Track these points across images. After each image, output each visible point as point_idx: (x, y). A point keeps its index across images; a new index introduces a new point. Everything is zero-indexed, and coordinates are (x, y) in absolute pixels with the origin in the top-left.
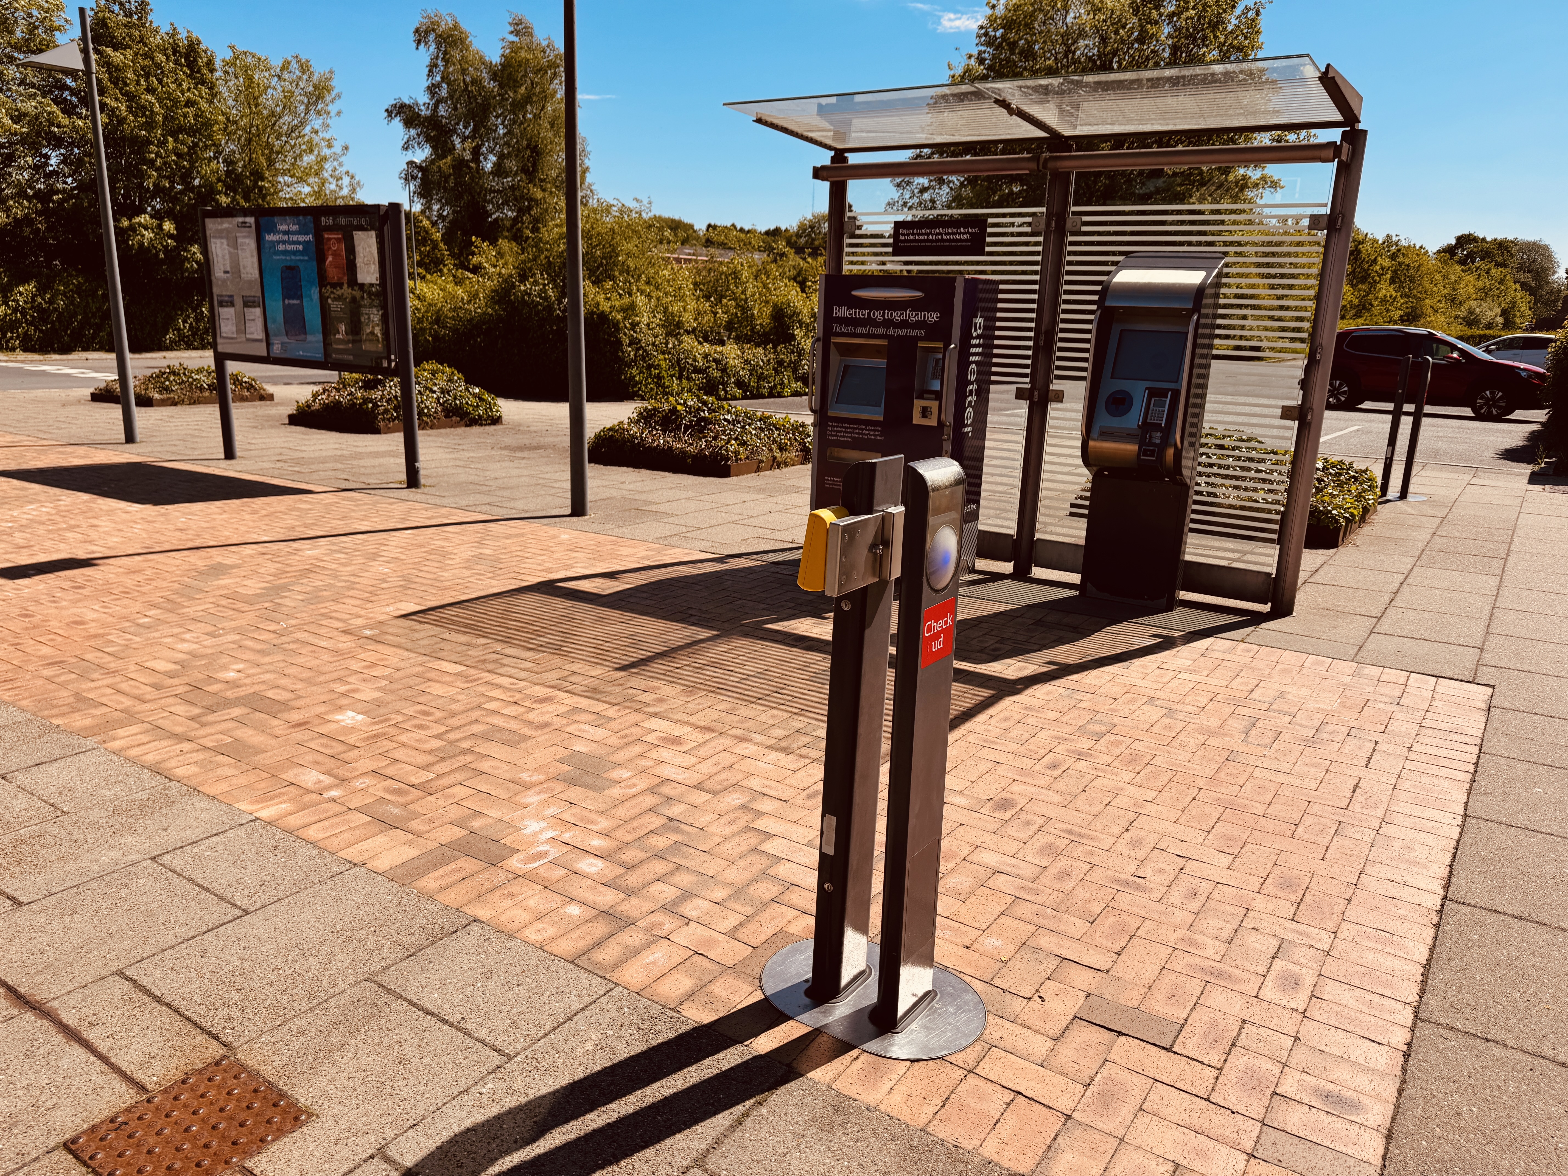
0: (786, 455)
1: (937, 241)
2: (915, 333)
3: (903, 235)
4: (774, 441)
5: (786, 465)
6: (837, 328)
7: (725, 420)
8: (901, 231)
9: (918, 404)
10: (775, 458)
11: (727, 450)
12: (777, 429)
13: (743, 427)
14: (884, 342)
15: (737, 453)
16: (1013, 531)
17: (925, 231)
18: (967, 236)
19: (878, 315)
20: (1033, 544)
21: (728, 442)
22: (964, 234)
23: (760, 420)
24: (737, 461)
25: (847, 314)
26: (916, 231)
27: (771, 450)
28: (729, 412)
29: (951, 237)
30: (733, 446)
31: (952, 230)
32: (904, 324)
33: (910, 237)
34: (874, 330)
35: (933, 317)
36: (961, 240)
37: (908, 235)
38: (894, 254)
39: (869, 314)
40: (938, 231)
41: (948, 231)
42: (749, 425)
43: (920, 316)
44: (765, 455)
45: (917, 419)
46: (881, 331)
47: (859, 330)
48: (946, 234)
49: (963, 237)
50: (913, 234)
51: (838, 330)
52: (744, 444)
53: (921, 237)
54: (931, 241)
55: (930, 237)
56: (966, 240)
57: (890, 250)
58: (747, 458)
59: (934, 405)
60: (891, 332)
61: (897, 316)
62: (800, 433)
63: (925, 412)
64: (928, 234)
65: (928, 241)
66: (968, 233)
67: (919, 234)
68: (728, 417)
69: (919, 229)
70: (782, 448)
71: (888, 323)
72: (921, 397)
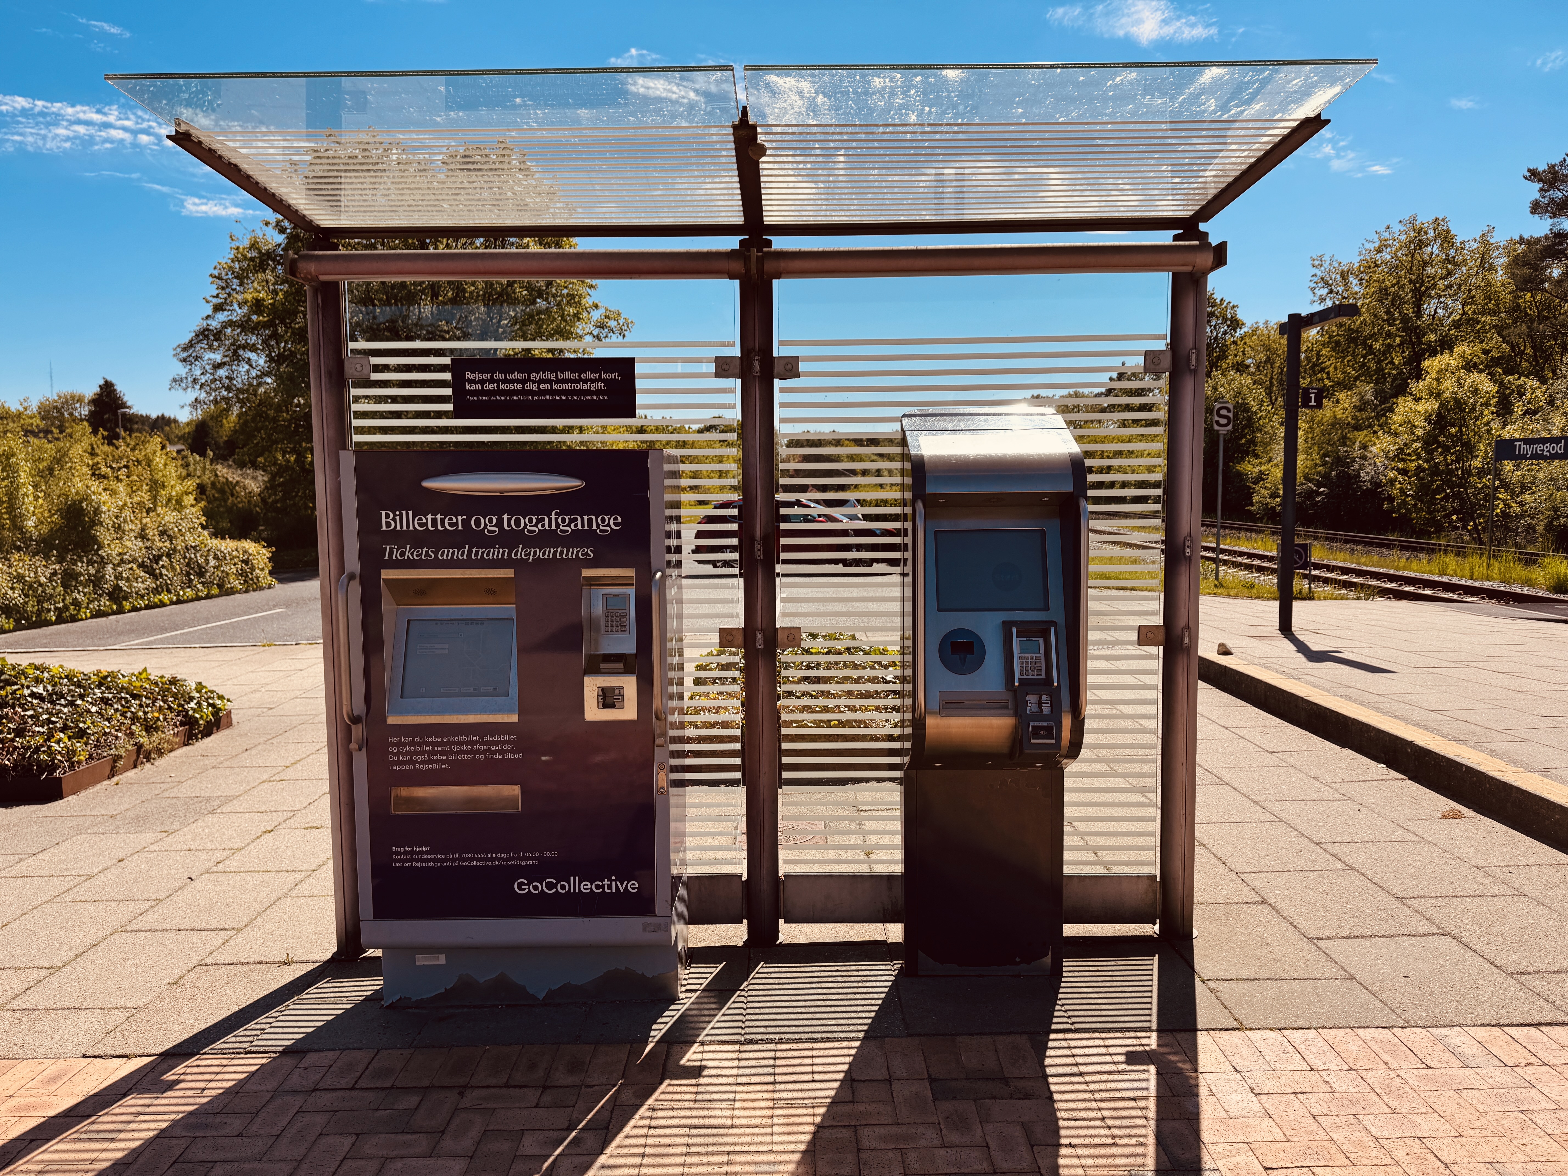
0: (156, 737)
1: (541, 392)
2: (573, 553)
3: (471, 382)
4: (134, 719)
5: (160, 753)
6: (393, 552)
7: (33, 695)
8: (468, 375)
9: (592, 685)
10: (139, 747)
11: (50, 752)
12: (135, 697)
13: (72, 704)
14: (509, 573)
15: (70, 754)
16: (741, 869)
17: (517, 376)
18: (600, 385)
19: (488, 524)
20: (777, 883)
21: (50, 737)
22: (593, 381)
23: (100, 685)
24: (72, 766)
25: (415, 524)
26: (497, 376)
27: (131, 735)
28: (38, 681)
29: (569, 386)
30: (61, 743)
31: (568, 375)
32: (547, 538)
33: (488, 387)
34: (480, 553)
35: (609, 524)
36: (589, 392)
37: (482, 382)
38: (458, 414)
39: (466, 523)
40: (541, 375)
41: (561, 376)
42: (82, 697)
43: (581, 523)
44: (123, 746)
45: (593, 712)
46: (496, 553)
47: (446, 554)
48: (558, 381)
49: (593, 387)
50: (492, 381)
51: (396, 555)
52: (81, 734)
53: (511, 387)
54: (531, 392)
55: (528, 386)
56: (598, 392)
57: (449, 407)
58: (91, 757)
59: (629, 685)
60: (520, 553)
61: (529, 524)
62: (175, 696)
63: (609, 699)
64: (523, 382)
65: (523, 392)
66: (600, 379)
67: (506, 381)
68: (40, 690)
69: (505, 372)
70: (150, 728)
71: (510, 539)
72: (593, 670)
